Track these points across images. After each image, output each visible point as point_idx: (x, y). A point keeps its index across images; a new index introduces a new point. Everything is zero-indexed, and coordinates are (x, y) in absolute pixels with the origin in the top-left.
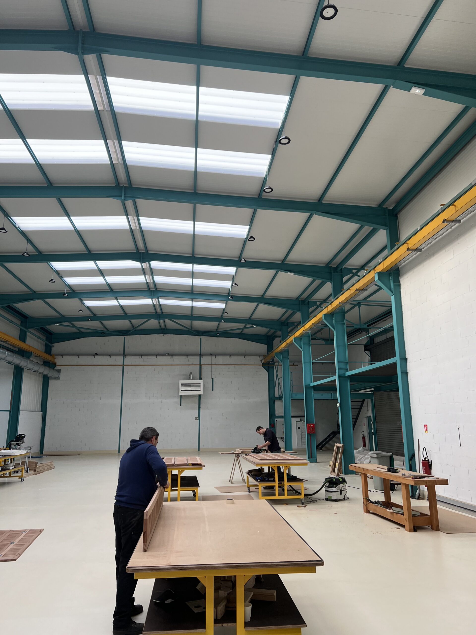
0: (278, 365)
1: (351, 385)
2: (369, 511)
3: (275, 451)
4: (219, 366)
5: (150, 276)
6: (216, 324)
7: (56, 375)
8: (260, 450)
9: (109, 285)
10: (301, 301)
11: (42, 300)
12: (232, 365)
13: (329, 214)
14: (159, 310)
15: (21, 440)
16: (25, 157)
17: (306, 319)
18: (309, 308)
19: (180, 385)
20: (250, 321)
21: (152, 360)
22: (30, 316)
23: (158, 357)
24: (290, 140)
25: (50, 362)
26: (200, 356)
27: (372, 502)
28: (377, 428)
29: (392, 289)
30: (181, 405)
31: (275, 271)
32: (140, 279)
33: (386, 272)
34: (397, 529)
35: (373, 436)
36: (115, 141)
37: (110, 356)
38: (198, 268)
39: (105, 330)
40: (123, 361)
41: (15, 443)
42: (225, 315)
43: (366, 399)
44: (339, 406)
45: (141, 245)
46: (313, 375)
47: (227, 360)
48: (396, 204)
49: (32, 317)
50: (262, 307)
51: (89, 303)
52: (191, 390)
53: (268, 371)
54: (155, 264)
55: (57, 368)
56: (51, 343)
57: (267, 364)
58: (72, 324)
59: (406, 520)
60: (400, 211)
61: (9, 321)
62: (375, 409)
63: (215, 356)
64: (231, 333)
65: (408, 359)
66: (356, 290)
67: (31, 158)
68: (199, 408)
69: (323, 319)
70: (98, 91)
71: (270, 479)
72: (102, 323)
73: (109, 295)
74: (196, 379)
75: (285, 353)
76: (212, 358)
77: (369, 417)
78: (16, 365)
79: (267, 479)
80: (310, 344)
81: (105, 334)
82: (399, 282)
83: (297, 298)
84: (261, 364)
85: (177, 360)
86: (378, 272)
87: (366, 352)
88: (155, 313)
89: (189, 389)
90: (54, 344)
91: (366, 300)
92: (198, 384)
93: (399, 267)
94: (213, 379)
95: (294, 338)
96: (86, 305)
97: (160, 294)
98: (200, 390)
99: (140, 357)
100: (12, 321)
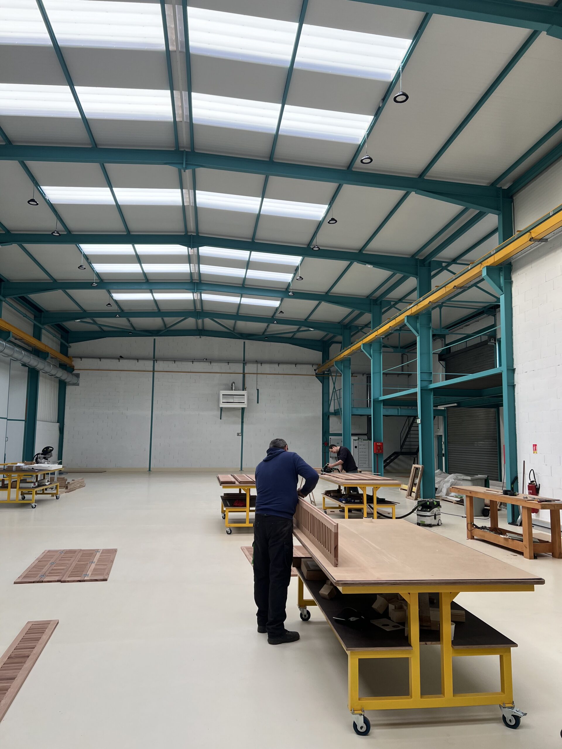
0: (336, 376)
1: (434, 398)
2: (474, 537)
3: (352, 471)
4: (266, 375)
5: (196, 265)
6: (264, 325)
7: (74, 380)
8: (332, 469)
9: (144, 274)
10: (373, 299)
11: (62, 290)
12: (280, 374)
13: (434, 194)
14: (199, 307)
15: (49, 453)
16: (70, 108)
17: (377, 322)
18: (381, 309)
19: (221, 396)
20: (306, 323)
21: (188, 366)
22: (45, 310)
23: (194, 362)
24: (407, 97)
25: (66, 365)
26: (244, 363)
27: (479, 528)
28: (449, 449)
29: (502, 287)
30: (221, 419)
31: (349, 262)
32: (184, 268)
33: (497, 266)
34: (514, 556)
35: (444, 458)
36: (183, 92)
37: (138, 360)
38: (258, 256)
39: (132, 329)
40: (153, 366)
41: (42, 457)
42: (278, 315)
43: (437, 415)
44: (419, 422)
45: (191, 226)
46: (383, 387)
47: (275, 368)
48: (512, 183)
49: (47, 311)
50: (325, 306)
51: (118, 296)
52: (234, 402)
53: (322, 382)
54: (205, 250)
55: (75, 372)
56: (68, 343)
57: (321, 374)
58: (94, 320)
59: (525, 547)
60: (518, 191)
61: (23, 315)
62: (447, 428)
63: (261, 364)
64: (280, 337)
65: (516, 369)
66: (454, 288)
67: (78, 111)
68: (242, 422)
69: (406, 321)
70: (173, 26)
71: (356, 501)
72: (129, 321)
73: (144, 287)
74: (239, 390)
75: (346, 361)
76: (257, 366)
77: (439, 436)
78: (32, 367)
79: (353, 501)
80: (380, 351)
81: (132, 333)
82: (511, 278)
83: (368, 297)
84: (315, 374)
85: (216, 367)
86: (487, 266)
87: (440, 362)
88: (194, 311)
89: (232, 401)
90: (70, 344)
91: (451, 300)
92: (242, 395)
93: (511, 262)
94: (258, 390)
95: (363, 344)
96: (114, 298)
97: (204, 288)
98: (244, 403)
99: (174, 362)
100: (27, 315)
